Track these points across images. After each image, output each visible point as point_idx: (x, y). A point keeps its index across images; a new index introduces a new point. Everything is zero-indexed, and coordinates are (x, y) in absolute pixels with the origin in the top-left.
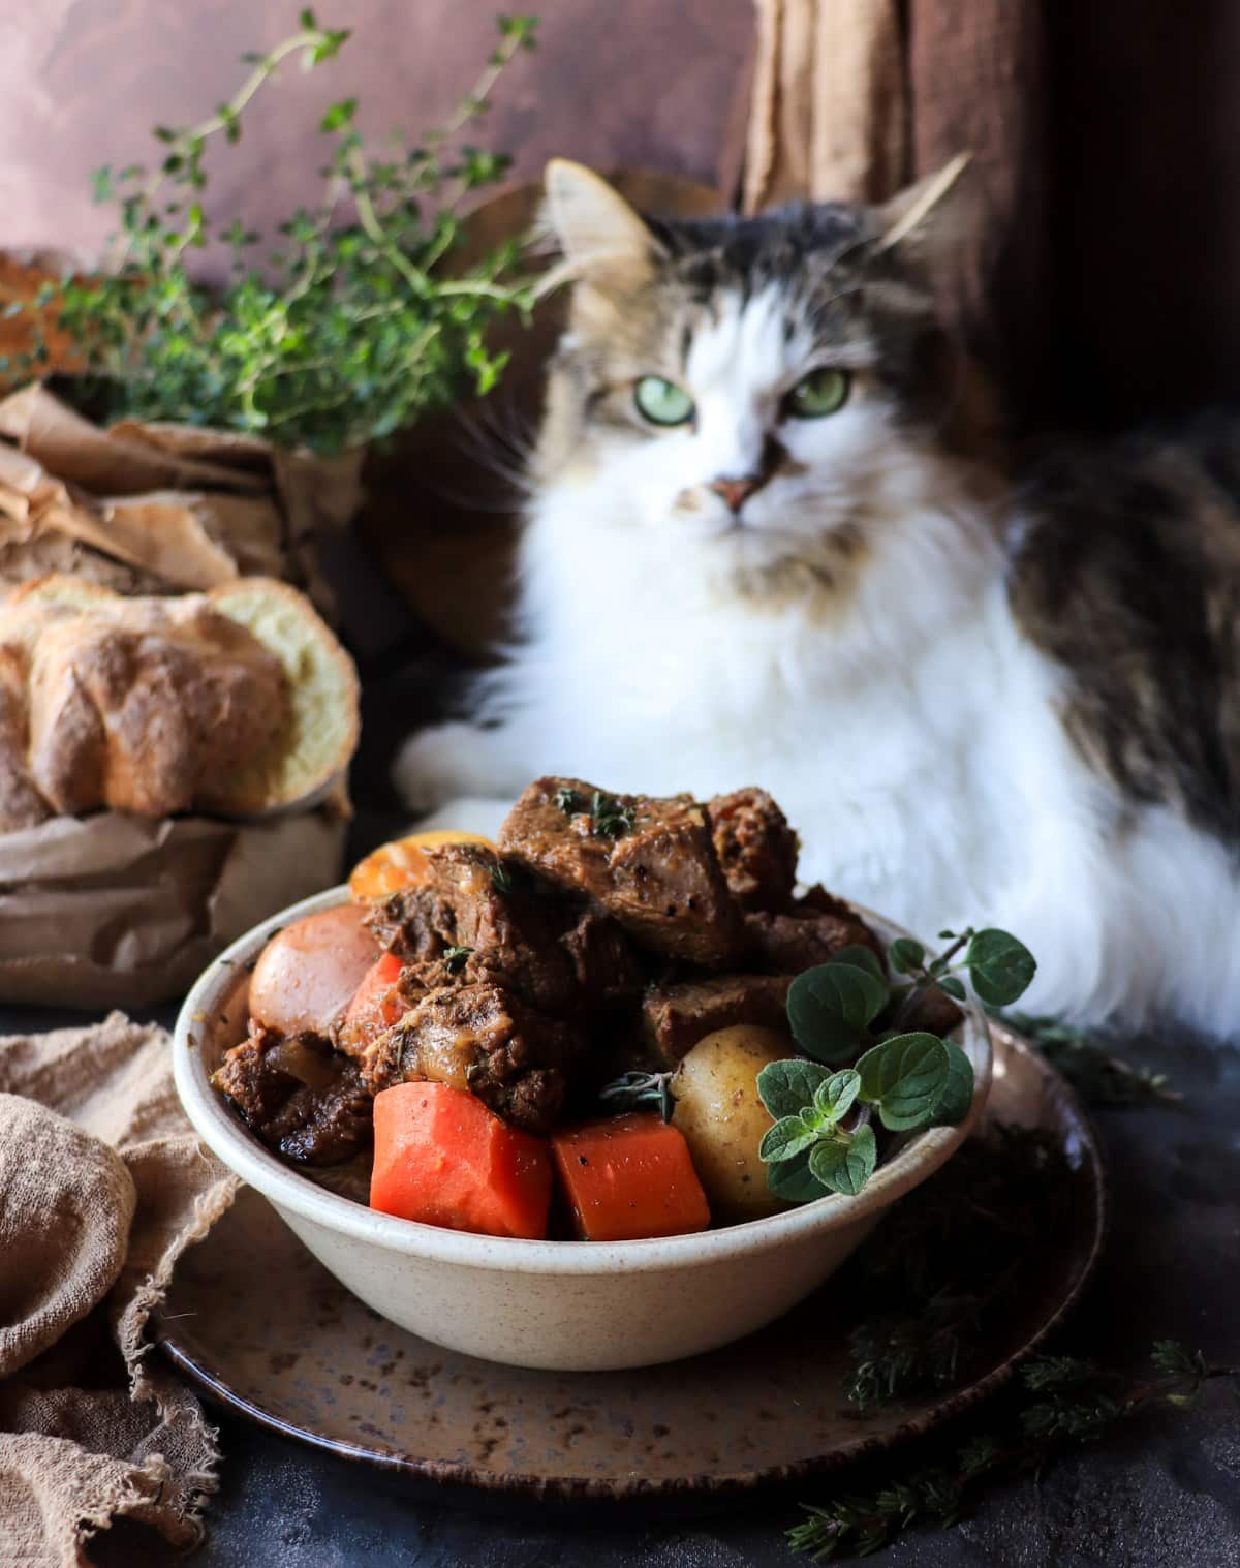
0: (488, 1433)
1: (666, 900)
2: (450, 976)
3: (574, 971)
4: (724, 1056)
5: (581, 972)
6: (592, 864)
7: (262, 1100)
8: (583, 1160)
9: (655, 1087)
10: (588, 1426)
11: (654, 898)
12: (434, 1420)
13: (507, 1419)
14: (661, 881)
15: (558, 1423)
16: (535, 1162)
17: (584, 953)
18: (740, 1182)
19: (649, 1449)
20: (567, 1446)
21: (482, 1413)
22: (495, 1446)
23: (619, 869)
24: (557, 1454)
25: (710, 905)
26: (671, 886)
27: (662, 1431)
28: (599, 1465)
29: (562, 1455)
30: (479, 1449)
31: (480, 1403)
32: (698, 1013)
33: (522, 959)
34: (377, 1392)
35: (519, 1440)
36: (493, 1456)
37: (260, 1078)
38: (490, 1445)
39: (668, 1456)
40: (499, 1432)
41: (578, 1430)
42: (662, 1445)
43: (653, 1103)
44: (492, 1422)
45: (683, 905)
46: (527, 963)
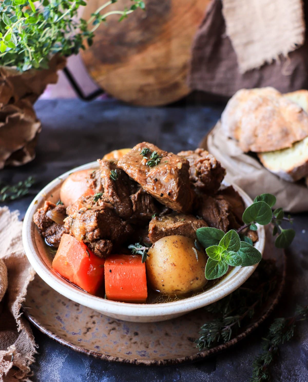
0: (90, 325)
1: (162, 191)
2: (94, 202)
3: (132, 207)
4: (166, 246)
5: (134, 207)
6: (141, 175)
7: (42, 226)
8: (111, 271)
9: (142, 251)
10: (117, 328)
11: (157, 190)
12: (77, 318)
13: (96, 322)
14: (161, 185)
15: (109, 325)
16: (95, 269)
17: (135, 202)
18: (162, 286)
19: (131, 339)
20: (109, 334)
21: (90, 318)
22: (90, 330)
23: (149, 178)
24: (106, 336)
25: (175, 195)
26: (164, 187)
27: (136, 334)
28: (115, 342)
29: (107, 336)
30: (85, 330)
31: (91, 315)
32: (163, 230)
33: (115, 201)
34: (66, 306)
35: (97, 329)
36: (88, 333)
37: (43, 219)
38: (88, 329)
39: (135, 343)
40: (93, 325)
41: (114, 329)
42: (135, 339)
43: (140, 255)
44: (92, 322)
45: (166, 194)
46: (116, 202)
